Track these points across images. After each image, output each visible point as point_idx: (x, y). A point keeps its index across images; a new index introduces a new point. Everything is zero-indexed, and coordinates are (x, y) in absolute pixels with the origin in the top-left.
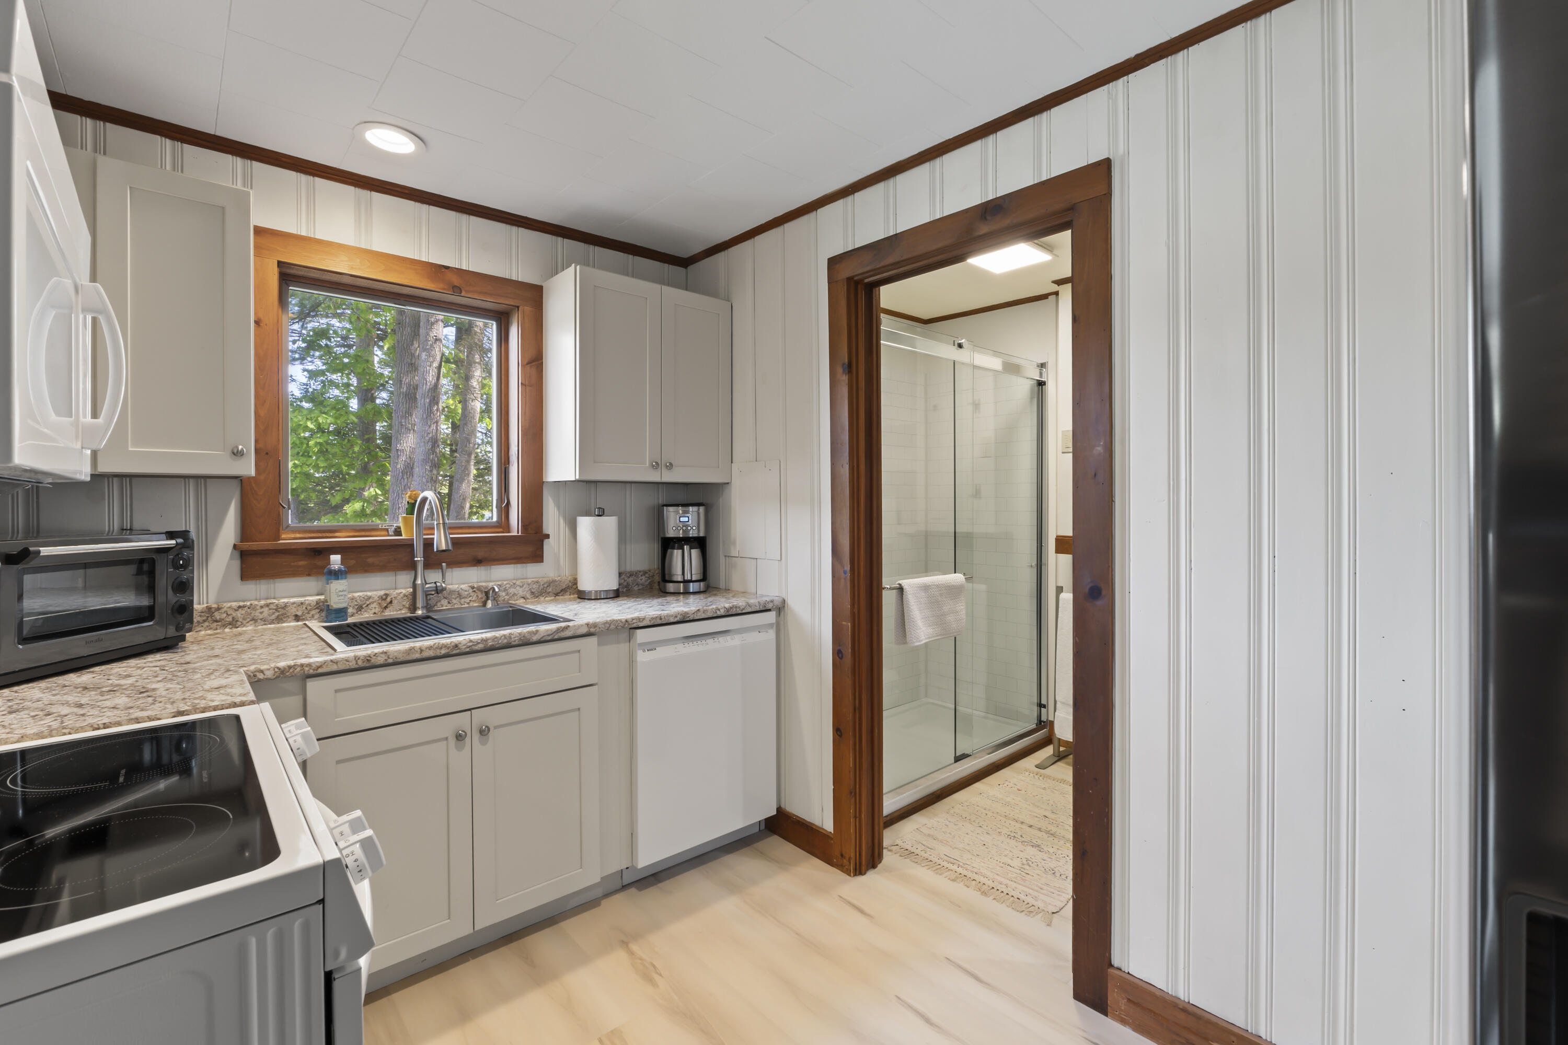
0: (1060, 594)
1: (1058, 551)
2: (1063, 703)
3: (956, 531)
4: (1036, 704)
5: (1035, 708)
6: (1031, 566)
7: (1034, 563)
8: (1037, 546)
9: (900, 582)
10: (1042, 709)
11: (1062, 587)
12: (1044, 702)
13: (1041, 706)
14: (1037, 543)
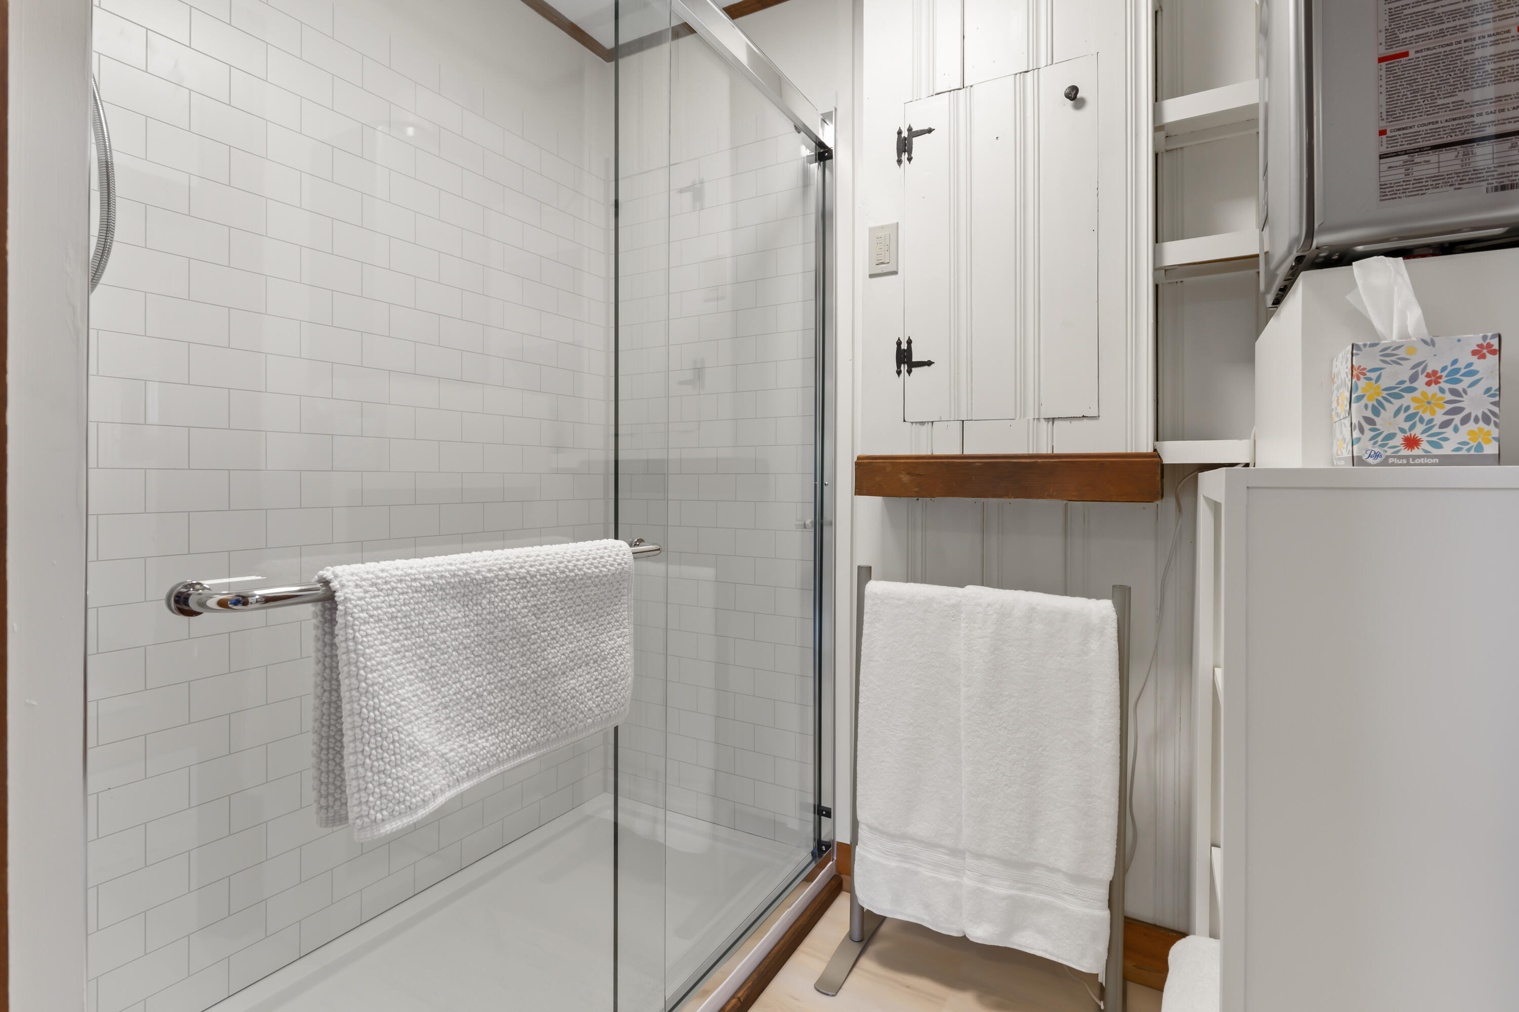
0: (866, 583)
1: (860, 490)
2: (872, 829)
3: (620, 458)
4: (812, 809)
5: (810, 816)
6: (805, 526)
7: (809, 521)
8: (815, 485)
9: (327, 573)
10: (823, 818)
11: (871, 567)
12: (826, 803)
13: (822, 812)
14: (816, 480)
